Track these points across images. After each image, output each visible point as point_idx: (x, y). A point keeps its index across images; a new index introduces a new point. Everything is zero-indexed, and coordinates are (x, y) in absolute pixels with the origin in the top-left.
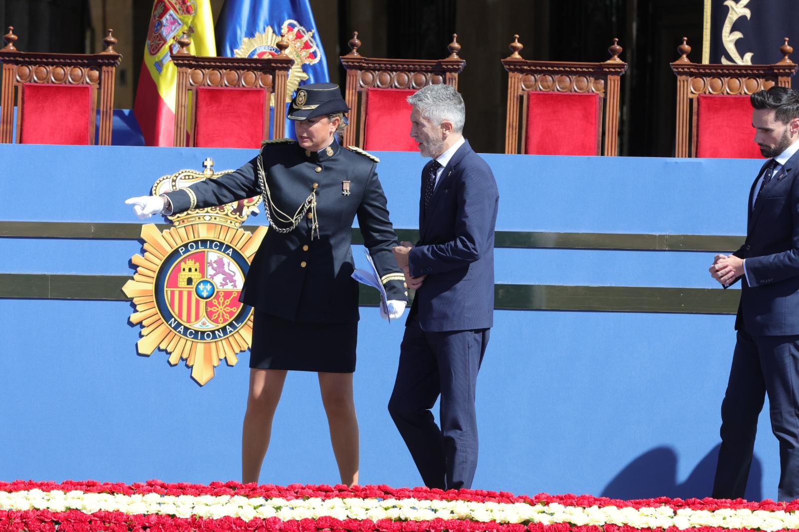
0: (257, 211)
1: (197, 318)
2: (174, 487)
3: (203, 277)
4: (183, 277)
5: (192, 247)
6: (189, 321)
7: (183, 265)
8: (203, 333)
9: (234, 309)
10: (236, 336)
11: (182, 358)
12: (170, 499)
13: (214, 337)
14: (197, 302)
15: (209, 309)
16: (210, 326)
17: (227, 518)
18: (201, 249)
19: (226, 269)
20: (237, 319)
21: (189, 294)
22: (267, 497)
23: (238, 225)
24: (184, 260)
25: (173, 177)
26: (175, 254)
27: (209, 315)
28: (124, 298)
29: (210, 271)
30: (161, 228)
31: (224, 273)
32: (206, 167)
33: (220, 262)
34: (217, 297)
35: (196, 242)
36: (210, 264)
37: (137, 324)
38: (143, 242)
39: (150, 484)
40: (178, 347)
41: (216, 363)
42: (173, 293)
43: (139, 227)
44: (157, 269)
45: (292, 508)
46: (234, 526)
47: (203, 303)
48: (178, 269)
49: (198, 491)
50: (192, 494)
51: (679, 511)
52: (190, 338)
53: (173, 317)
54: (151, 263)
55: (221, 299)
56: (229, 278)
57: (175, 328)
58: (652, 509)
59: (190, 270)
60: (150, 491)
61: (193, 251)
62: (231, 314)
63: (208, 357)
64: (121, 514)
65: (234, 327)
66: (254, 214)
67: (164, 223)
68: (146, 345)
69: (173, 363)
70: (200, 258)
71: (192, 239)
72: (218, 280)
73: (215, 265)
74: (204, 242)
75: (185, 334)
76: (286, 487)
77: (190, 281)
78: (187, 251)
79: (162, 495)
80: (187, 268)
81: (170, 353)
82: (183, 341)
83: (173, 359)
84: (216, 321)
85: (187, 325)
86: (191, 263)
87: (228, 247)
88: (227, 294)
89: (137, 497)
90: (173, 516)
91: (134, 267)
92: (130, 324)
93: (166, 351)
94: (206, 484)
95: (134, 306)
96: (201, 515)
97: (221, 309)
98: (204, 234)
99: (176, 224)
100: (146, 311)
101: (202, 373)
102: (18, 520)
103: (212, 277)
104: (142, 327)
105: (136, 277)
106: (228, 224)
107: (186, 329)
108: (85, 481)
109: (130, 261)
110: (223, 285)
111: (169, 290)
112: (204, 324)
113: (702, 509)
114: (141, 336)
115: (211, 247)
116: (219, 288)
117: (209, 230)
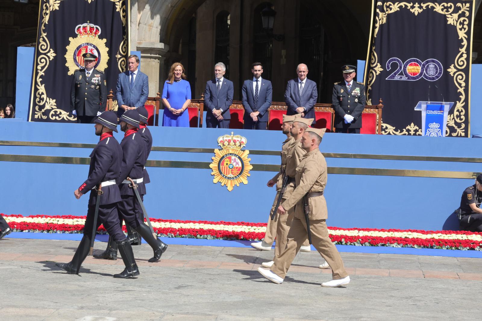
0: (245, 146)
1: (229, 174)
2: (227, 223)
3: (230, 163)
4: (225, 163)
5: (228, 155)
6: (227, 174)
7: (225, 160)
8: (230, 178)
9: (239, 172)
10: (239, 179)
11: (225, 184)
12: (226, 226)
13: (233, 179)
14: (229, 170)
15: (232, 171)
16: (232, 176)
17: (241, 232)
18: (230, 156)
19: (237, 161)
20: (239, 174)
21: (227, 167)
22: (252, 226)
23: (240, 150)
24: (226, 158)
25: (223, 137)
26: (223, 157)
27: (232, 173)
28: (209, 168)
29: (232, 162)
30: (220, 150)
31: (236, 162)
32: (231, 134)
33: (235, 159)
34: (234, 168)
35: (229, 154)
36: (232, 160)
37: (213, 175)
38: (215, 153)
39: (221, 222)
40: (224, 182)
41: (233, 186)
42: (222, 167)
43: (214, 150)
44: (219, 161)
45: (259, 229)
46: (243, 234)
47: (230, 170)
48: (224, 161)
49: (234, 224)
50: (232, 225)
51: (360, 232)
52: (227, 179)
53: (222, 173)
54: (217, 159)
55: (235, 169)
56: (237, 163)
57: (223, 176)
58: (353, 231)
59: (227, 161)
60: (221, 224)
61: (228, 156)
62: (238, 173)
63: (231, 184)
64: (214, 230)
65: (239, 176)
66: (244, 146)
67: (221, 149)
68: (215, 181)
69: (222, 185)
70: (230, 158)
71: (228, 153)
72: (234, 164)
73: (234, 160)
74: (231, 154)
75: (225, 178)
76: (257, 223)
77: (227, 164)
78: (226, 156)
79: (224, 225)
80: (226, 161)
81: (222, 183)
82: (225, 180)
83: (222, 184)
84: (234, 175)
85: (226, 176)
86: (227, 159)
87: (237, 155)
88: (237, 168)
89: (218, 225)
90: (228, 231)
91: (213, 160)
92: (211, 175)
93: (220, 182)
94: (236, 222)
95: (212, 170)
96: (235, 230)
97: (235, 171)
98: (231, 152)
99: (224, 149)
100: (215, 172)
101: (230, 188)
102: (187, 231)
103: (233, 163)
104: (215, 176)
105: (213, 162)
106: (237, 149)
107: (226, 177)
108: (204, 221)
109: (212, 159)
110: (235, 165)
111: (222, 166)
112: (230, 175)
113: (366, 231)
114: (214, 178)
115: (233, 155)
116: (235, 166)
117: (232, 151)
